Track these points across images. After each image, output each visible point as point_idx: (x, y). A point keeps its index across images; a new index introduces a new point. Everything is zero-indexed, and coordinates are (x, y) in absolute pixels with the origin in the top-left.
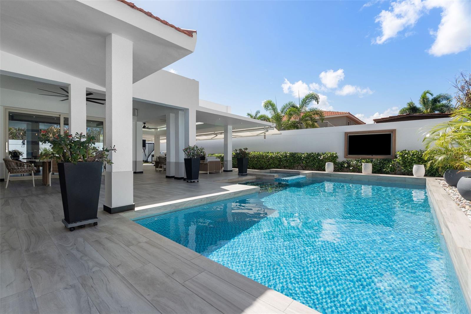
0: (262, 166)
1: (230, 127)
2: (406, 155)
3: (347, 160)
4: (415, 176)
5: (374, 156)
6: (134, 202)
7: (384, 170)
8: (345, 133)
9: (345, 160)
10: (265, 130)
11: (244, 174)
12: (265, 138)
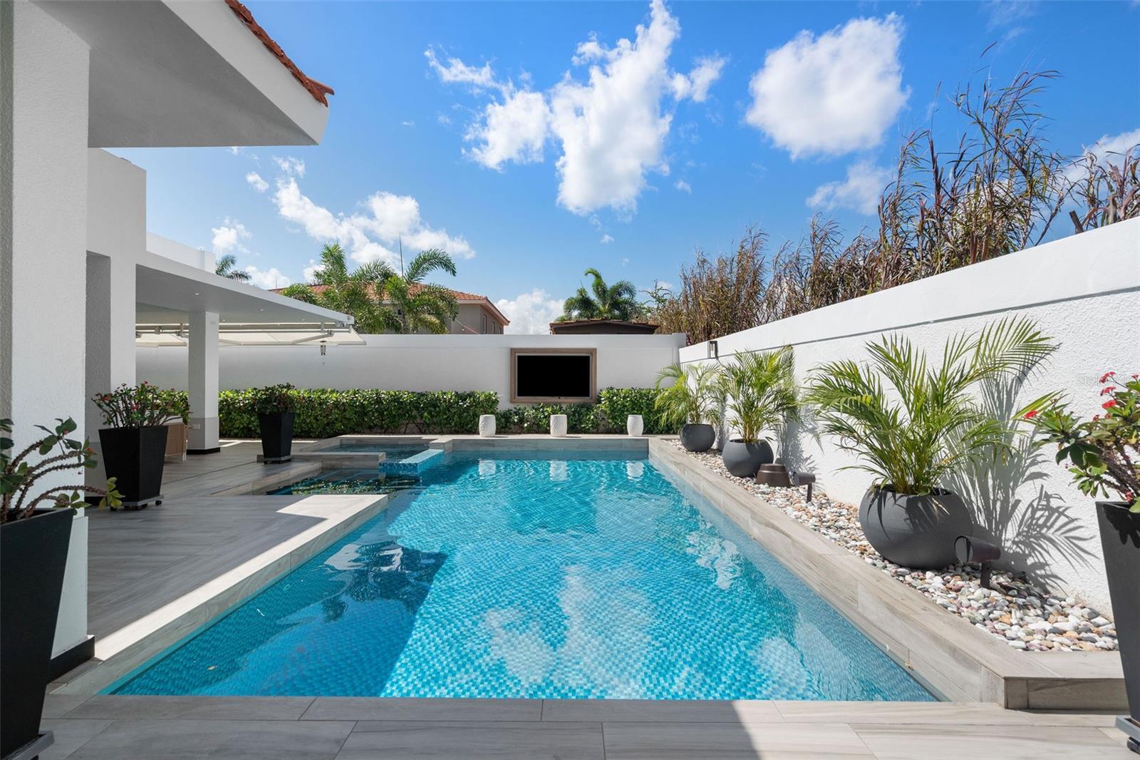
0: (307, 429)
1: (212, 317)
2: (615, 398)
3: (515, 408)
4: (630, 436)
5: (563, 399)
6: (89, 633)
7: (583, 426)
8: (512, 349)
9: (511, 406)
10: (325, 332)
11: (283, 459)
12: (323, 353)
